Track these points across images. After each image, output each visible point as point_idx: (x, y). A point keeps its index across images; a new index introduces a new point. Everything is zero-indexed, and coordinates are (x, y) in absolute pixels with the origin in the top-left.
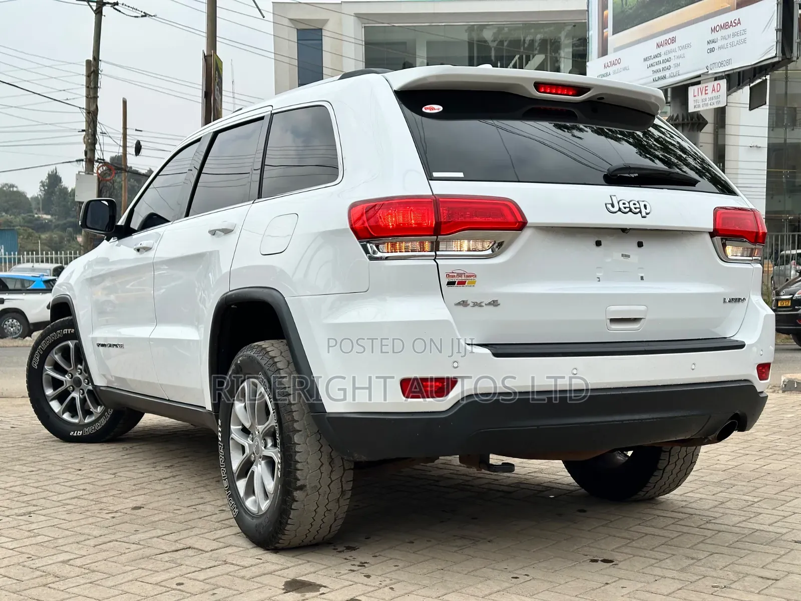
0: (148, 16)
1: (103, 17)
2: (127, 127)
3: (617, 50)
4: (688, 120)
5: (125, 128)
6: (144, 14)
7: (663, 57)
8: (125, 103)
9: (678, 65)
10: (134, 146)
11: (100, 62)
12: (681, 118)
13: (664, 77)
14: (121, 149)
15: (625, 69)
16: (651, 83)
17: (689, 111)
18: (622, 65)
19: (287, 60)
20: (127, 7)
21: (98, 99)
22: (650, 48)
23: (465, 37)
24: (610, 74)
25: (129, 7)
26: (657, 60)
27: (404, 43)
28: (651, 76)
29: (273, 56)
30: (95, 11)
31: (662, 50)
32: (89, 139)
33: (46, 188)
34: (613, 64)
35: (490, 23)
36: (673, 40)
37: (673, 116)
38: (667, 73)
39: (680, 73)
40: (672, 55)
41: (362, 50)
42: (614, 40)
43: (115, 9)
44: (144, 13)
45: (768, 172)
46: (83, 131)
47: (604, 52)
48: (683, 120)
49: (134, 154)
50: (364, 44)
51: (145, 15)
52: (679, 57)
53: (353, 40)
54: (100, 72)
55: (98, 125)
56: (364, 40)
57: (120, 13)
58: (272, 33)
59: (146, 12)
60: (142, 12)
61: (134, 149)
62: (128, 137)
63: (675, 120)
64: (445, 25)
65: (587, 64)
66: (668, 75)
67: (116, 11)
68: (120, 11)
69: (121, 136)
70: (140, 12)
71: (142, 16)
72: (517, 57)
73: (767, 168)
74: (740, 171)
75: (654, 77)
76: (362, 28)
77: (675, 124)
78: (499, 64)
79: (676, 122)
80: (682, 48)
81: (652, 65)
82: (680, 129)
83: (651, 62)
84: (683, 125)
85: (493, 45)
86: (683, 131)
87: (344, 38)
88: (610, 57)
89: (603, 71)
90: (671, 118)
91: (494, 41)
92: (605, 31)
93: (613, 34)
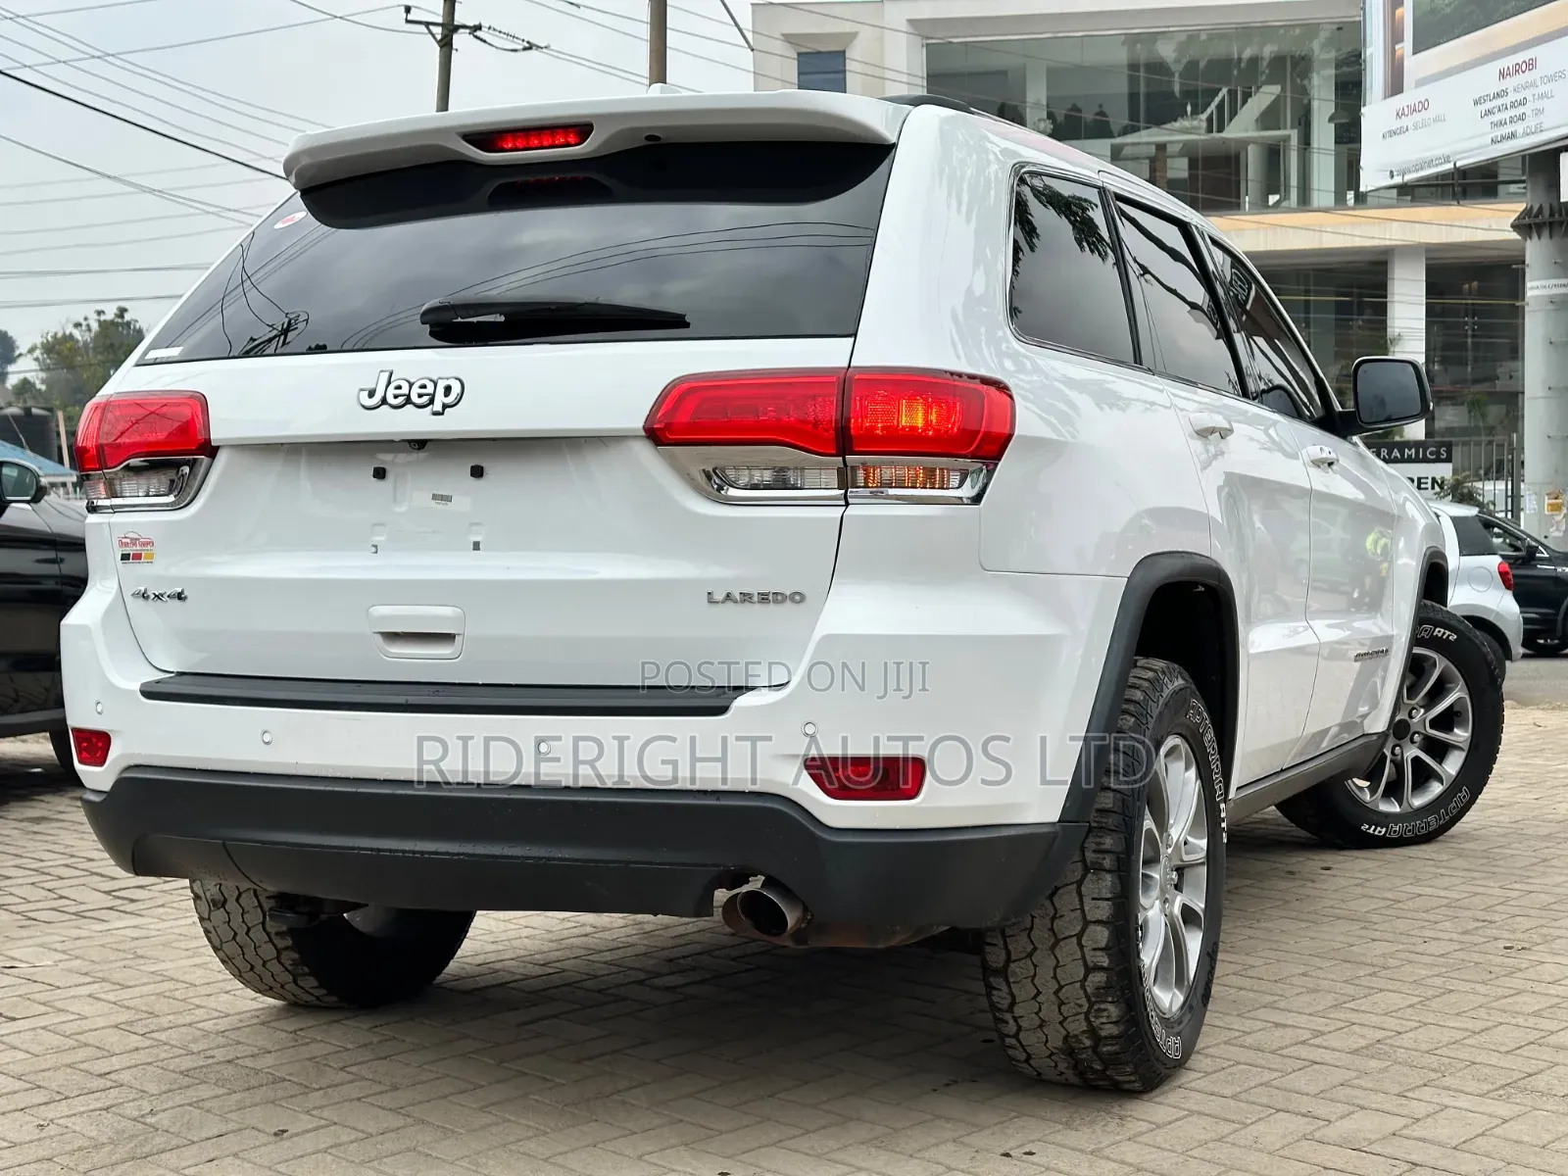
0: (534, 48)
1: (454, 52)
3: (1421, 83)
4: (1561, 215)
6: (527, 45)
7: (1512, 97)
9: (1539, 112)
12: (1546, 212)
13: (1513, 136)
15: (1437, 120)
16: (1486, 146)
17: (1562, 200)
18: (1431, 113)
20: (497, 33)
22: (1486, 79)
23: (1122, 56)
24: (1407, 130)
25: (500, 32)
26: (1499, 102)
27: (1004, 73)
28: (1486, 134)
30: (438, 42)
31: (1510, 83)
34: (1415, 109)
35: (1171, 29)
36: (1531, 65)
37: (1532, 206)
38: (1519, 128)
39: (1544, 126)
40: (1528, 94)
42: (1416, 65)
43: (476, 37)
44: (528, 42)
47: (1395, 86)
48: (1552, 215)
50: (925, 84)
51: (530, 47)
52: (1542, 97)
56: (925, 76)
57: (486, 45)
58: (752, 70)
59: (531, 41)
60: (523, 41)
63: (1536, 216)
64: (1082, 36)
65: (1363, 110)
66: (1520, 131)
67: (479, 42)
68: (485, 41)
70: (520, 42)
71: (525, 49)
72: (1225, 91)
75: (1493, 135)
76: (923, 46)
77: (1536, 224)
78: (1189, 108)
79: (1537, 221)
80: (1551, 79)
81: (1489, 112)
82: (1546, 233)
83: (1488, 105)
84: (1551, 224)
85: (1177, 68)
86: (1551, 237)
87: (889, 74)
88: (1409, 97)
89: (1396, 124)
90: (1527, 212)
91: (1177, 61)
92: (1397, 47)
93: (1414, 53)
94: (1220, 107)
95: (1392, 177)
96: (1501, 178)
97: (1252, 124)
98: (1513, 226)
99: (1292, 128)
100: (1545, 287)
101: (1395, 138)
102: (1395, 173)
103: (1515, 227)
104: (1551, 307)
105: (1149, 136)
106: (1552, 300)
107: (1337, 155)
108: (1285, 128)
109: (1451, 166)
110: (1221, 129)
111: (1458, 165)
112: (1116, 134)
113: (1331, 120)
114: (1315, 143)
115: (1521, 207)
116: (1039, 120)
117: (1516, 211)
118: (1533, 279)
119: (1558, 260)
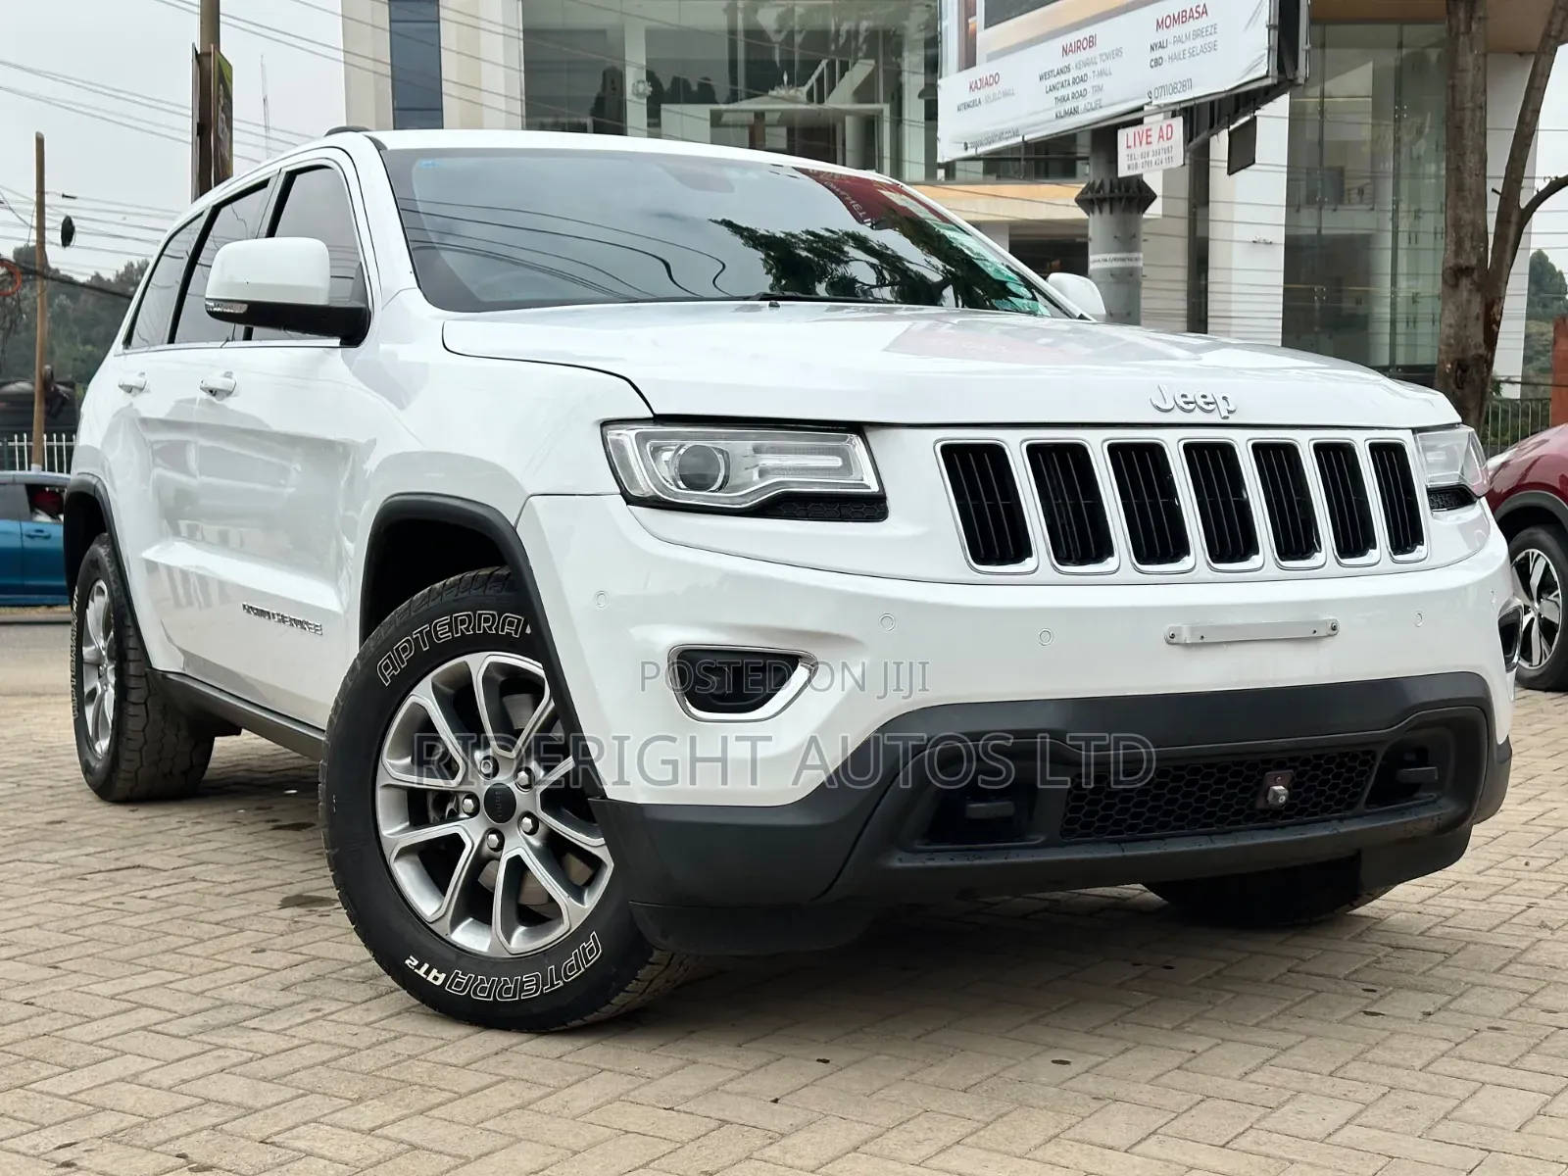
2: (46, 190)
3: (991, 58)
4: (1120, 189)
5: (41, 192)
7: (1074, 73)
8: (40, 142)
9: (1098, 89)
10: (60, 227)
12: (1107, 188)
13: (1075, 112)
14: (34, 232)
15: (1006, 94)
16: (1051, 121)
17: (1120, 175)
18: (1002, 86)
19: (369, 64)
22: (1049, 55)
23: (721, 21)
24: (980, 103)
26: (1062, 78)
27: (603, 32)
28: (1050, 109)
29: (341, 56)
31: (1072, 59)
34: (986, 83)
36: (1091, 42)
37: (1094, 183)
38: (1081, 103)
39: (1103, 104)
40: (1088, 70)
41: (518, 47)
42: (989, 38)
45: (1285, 290)
47: (969, 60)
48: (1112, 191)
49: (60, 242)
50: (521, 36)
52: (1102, 73)
53: (500, 29)
56: (521, 28)
58: (340, 12)
61: (58, 234)
62: (47, 210)
63: (1098, 192)
65: (939, 82)
66: (1081, 108)
69: (33, 208)
72: (824, 63)
73: (1285, 283)
74: (1235, 289)
75: (1057, 110)
76: (518, 3)
77: (1098, 199)
78: (785, 78)
79: (1099, 195)
80: (1107, 56)
81: (1053, 88)
82: (1106, 208)
83: (1053, 81)
84: (1112, 200)
85: (778, 38)
86: (1111, 212)
87: (483, 24)
88: (981, 70)
89: (968, 97)
90: (1090, 187)
91: (779, 32)
92: (970, 21)
93: (986, 27)
94: (820, 80)
95: (966, 148)
97: (849, 97)
98: (1078, 200)
99: (885, 101)
100: (1106, 261)
101: (970, 109)
102: (969, 146)
103: (1080, 203)
104: (1111, 279)
105: (748, 104)
106: (1112, 273)
107: (927, 130)
108: (878, 102)
109: (1020, 139)
110: (821, 100)
111: (1026, 138)
112: (716, 101)
113: (920, 96)
114: (906, 115)
115: (1086, 184)
116: (639, 82)
117: (1081, 187)
118: (1094, 253)
119: (1118, 235)
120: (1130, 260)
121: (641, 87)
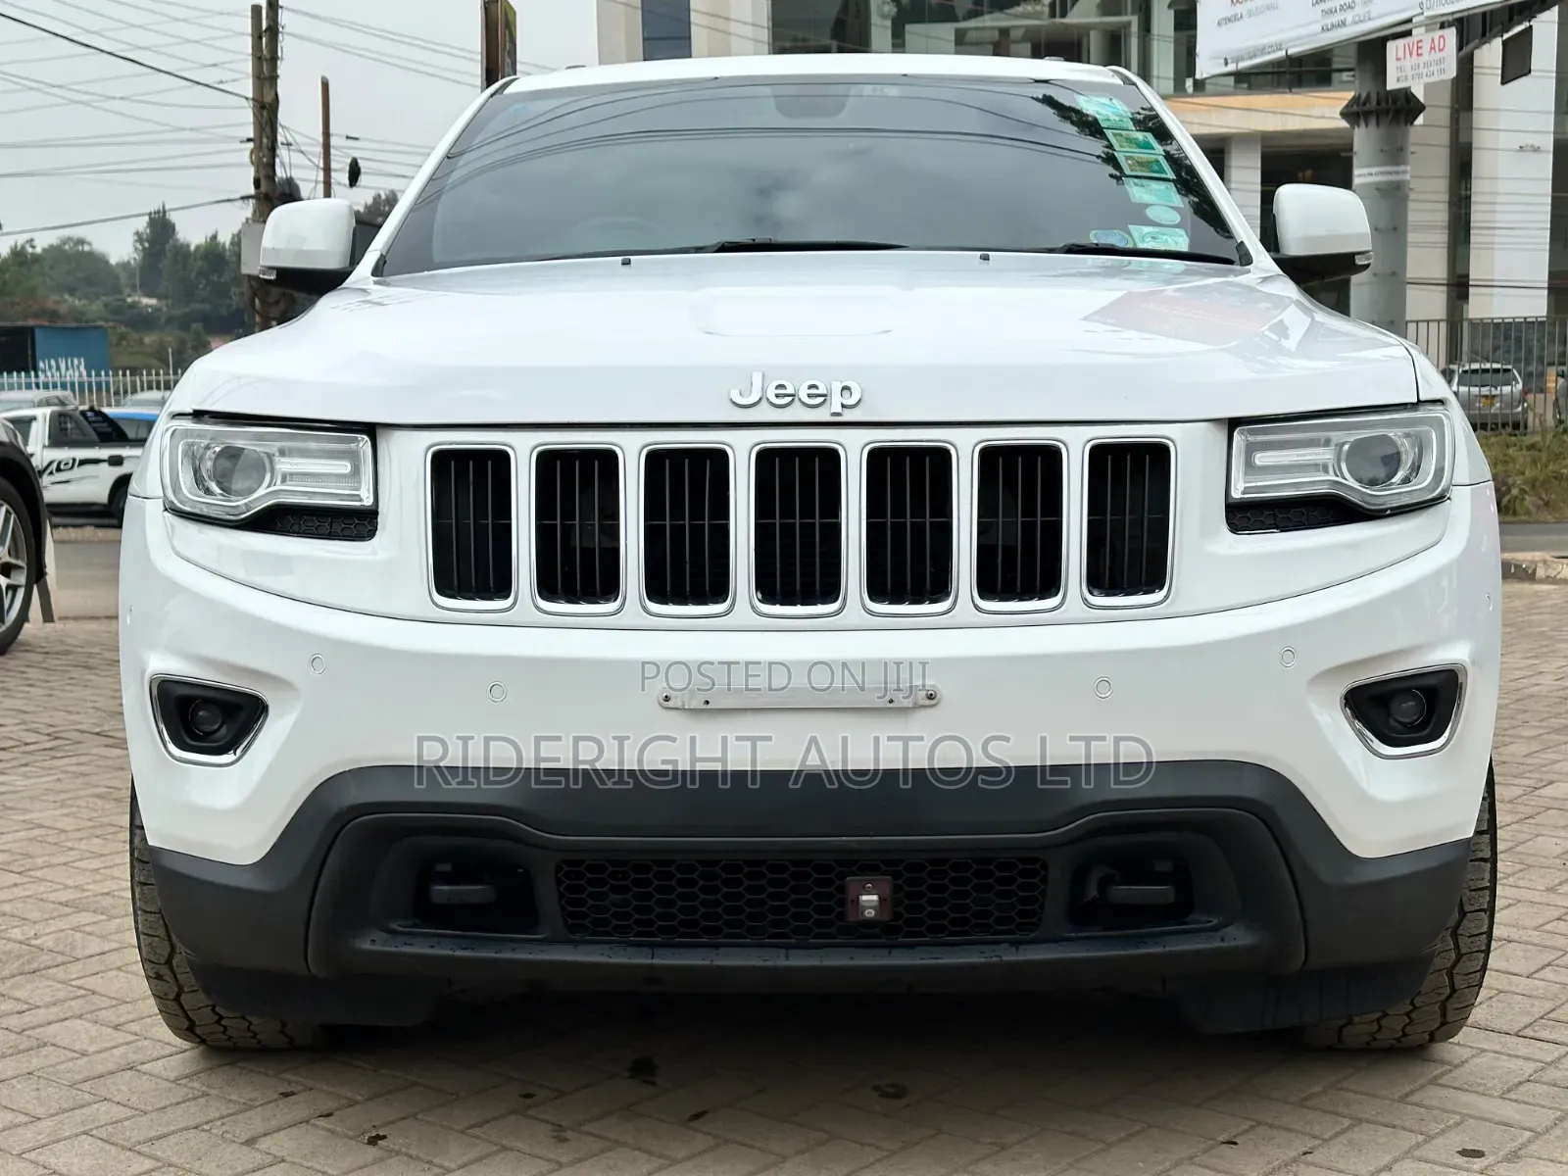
2: (332, 132)
4: (1387, 102)
5: (327, 134)
8: (326, 86)
10: (347, 168)
11: (280, 11)
12: (1374, 101)
13: (1343, 24)
14: (321, 173)
15: (1270, 8)
16: (1317, 34)
17: (1389, 88)
21: (279, 81)
24: (1241, 17)
28: (1317, 22)
32: (264, 156)
33: (147, 245)
37: (1360, 95)
38: (1349, 16)
39: (1372, 15)
45: (1554, 198)
46: (249, 140)
48: (1378, 103)
49: (347, 182)
54: (281, 29)
55: (280, 130)
61: (347, 175)
62: (332, 151)
63: (1364, 104)
66: (1349, 20)
69: (320, 150)
73: (1553, 190)
74: (1499, 199)
75: (1324, 22)
77: (1364, 112)
79: (1365, 108)
82: (1373, 121)
84: (1378, 113)
86: (1378, 125)
89: (1229, 11)
90: (1355, 100)
95: (1226, 64)
96: (1335, 66)
97: (1093, 9)
98: (1342, 114)
99: (1133, 13)
100: (1371, 174)
101: (1230, 25)
102: (1229, 61)
103: (1345, 115)
104: (1378, 193)
105: (992, 20)
106: (1378, 187)
107: (1177, 42)
108: (1126, 14)
109: (1283, 53)
110: (1064, 15)
111: (1289, 53)
112: (961, 17)
113: (1170, 6)
114: (1155, 30)
115: (1350, 95)
116: (884, 4)
117: (1344, 99)
118: (1360, 167)
119: (1385, 148)
120: (1397, 173)
121: (886, 8)
